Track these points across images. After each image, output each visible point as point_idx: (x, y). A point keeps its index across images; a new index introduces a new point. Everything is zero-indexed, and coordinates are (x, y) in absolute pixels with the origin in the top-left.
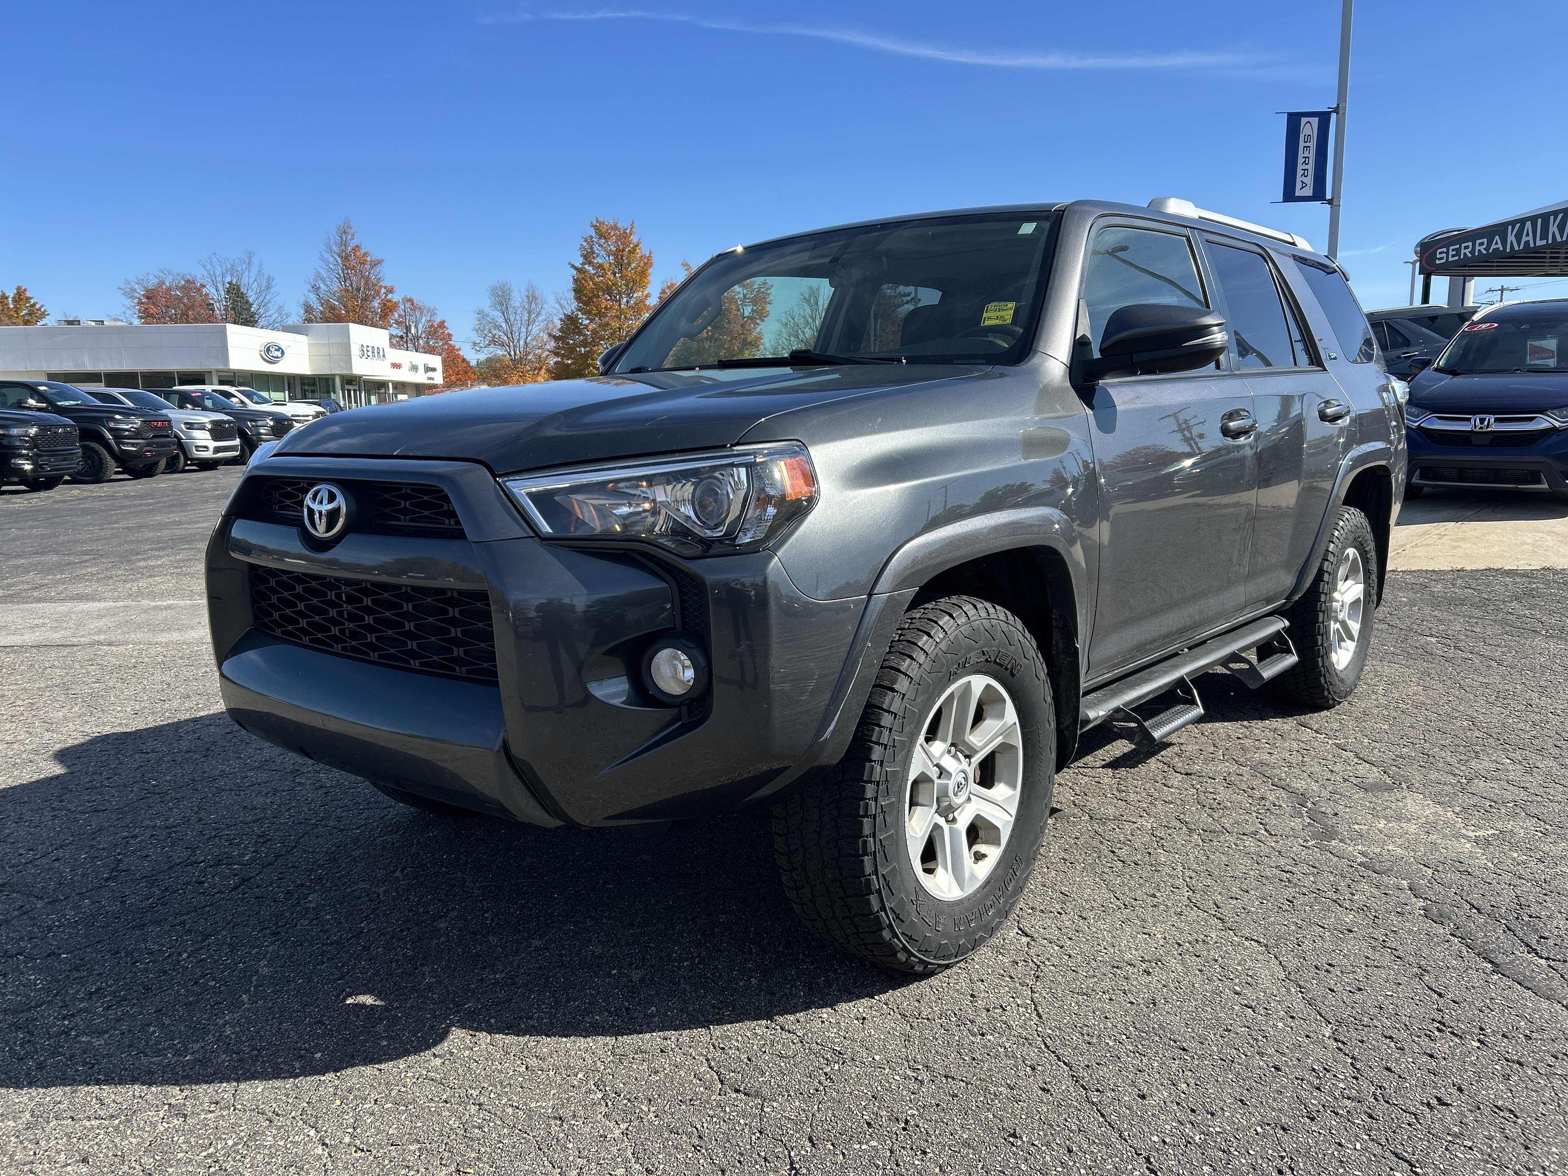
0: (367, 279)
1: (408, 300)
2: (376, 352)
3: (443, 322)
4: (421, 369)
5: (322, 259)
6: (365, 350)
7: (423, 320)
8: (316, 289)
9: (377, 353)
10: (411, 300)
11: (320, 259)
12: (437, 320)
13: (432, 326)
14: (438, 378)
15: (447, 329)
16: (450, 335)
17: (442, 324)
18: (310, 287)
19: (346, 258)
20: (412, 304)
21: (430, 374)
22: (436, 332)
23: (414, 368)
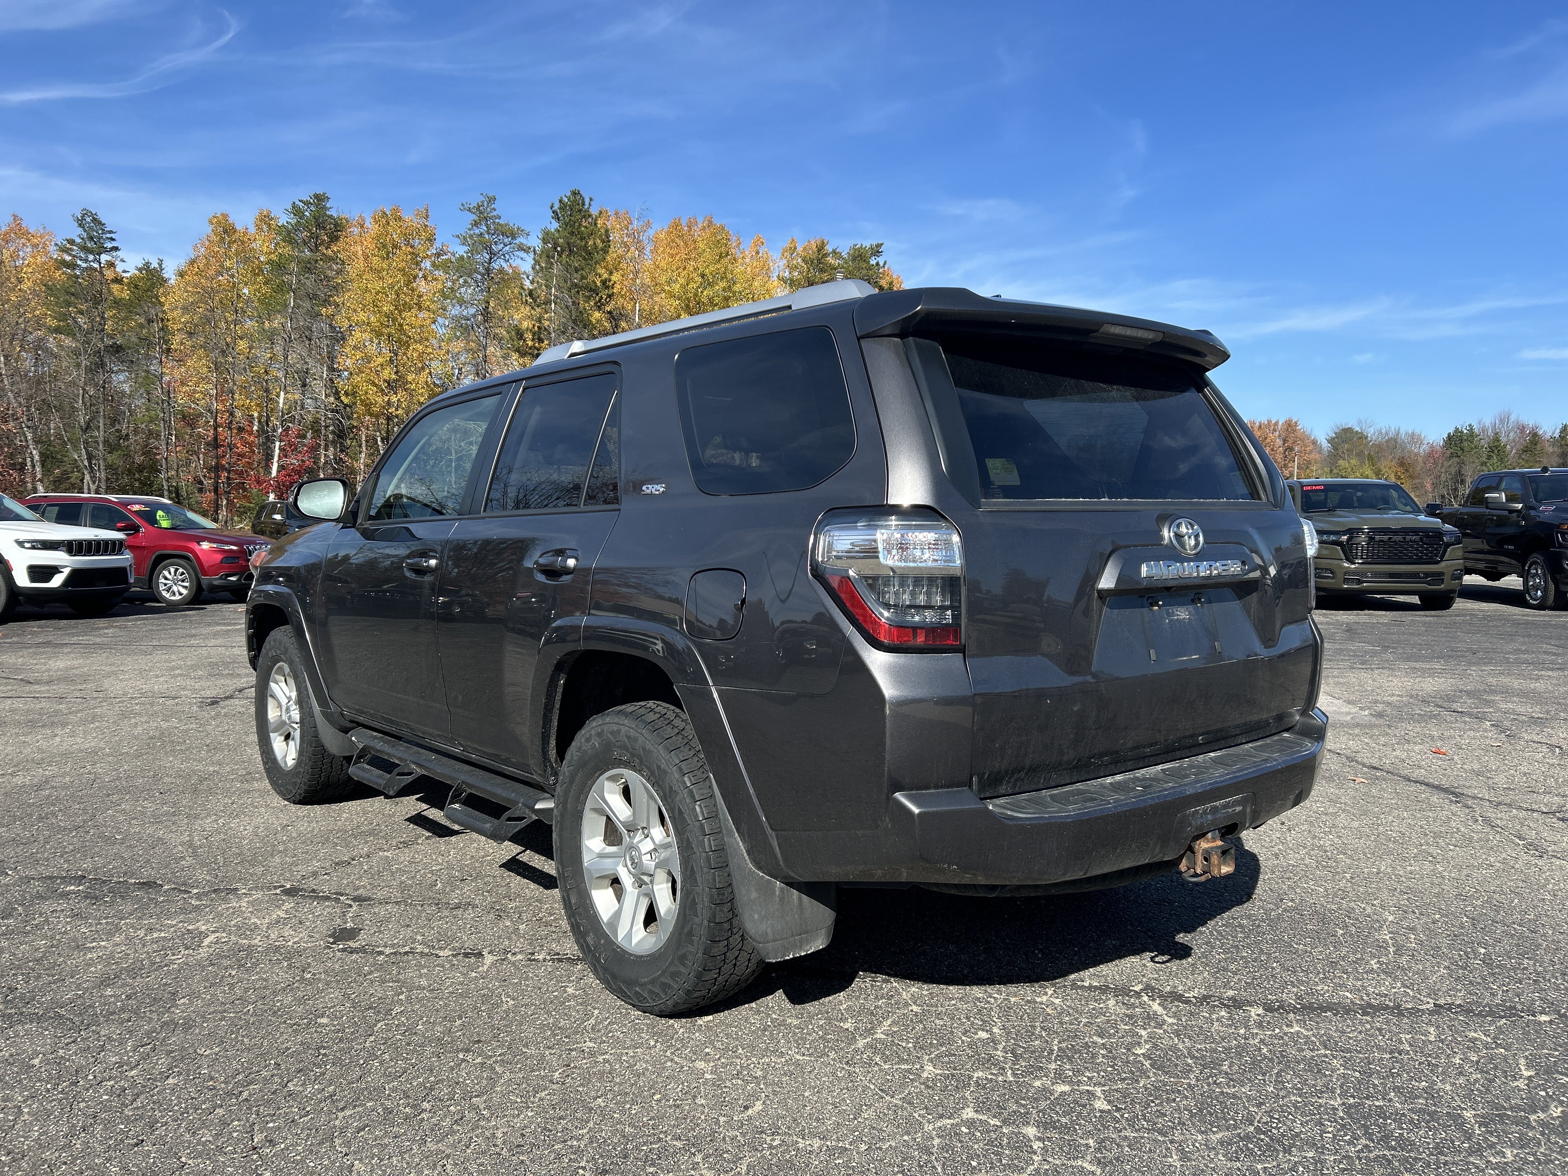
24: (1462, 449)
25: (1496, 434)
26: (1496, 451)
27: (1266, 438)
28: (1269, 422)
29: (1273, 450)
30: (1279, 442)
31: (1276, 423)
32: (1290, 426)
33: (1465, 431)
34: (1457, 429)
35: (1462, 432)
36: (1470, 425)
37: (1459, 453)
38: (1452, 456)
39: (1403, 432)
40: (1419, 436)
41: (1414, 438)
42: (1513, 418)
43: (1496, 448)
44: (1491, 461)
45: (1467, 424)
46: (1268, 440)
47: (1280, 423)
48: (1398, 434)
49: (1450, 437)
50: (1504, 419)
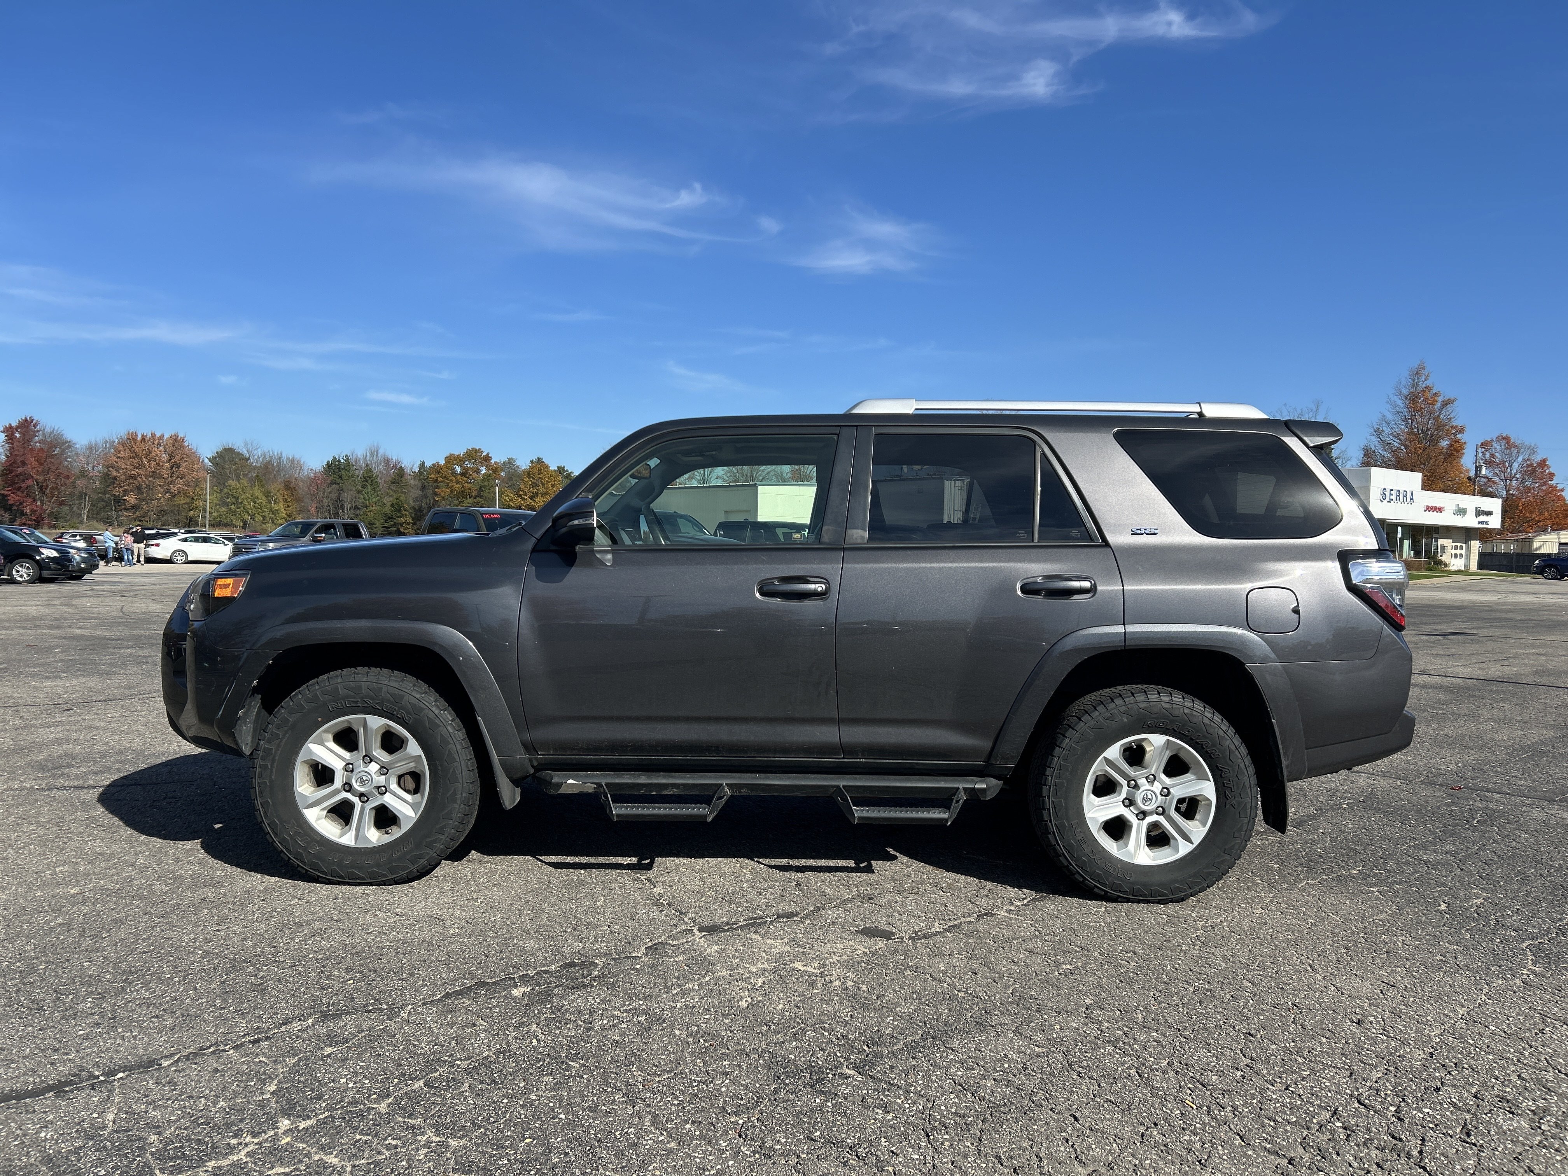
0: (1437, 418)
1: (1503, 438)
2: (1401, 496)
3: (1545, 460)
4: (1471, 513)
5: (1389, 402)
6: (1387, 493)
7: (1520, 459)
8: (1378, 432)
9: (1405, 497)
10: (1507, 439)
11: (1388, 403)
12: (1538, 458)
13: (1532, 465)
14: (1495, 522)
15: (1549, 468)
16: (1552, 475)
17: (1543, 463)
18: (1373, 431)
19: (1413, 399)
20: (1508, 443)
21: (1483, 518)
22: (1534, 470)
23: (1461, 512)
24: (341, 477)
25: (367, 465)
26: (370, 481)
27: (150, 452)
28: (153, 435)
29: (158, 464)
30: (165, 457)
31: (161, 437)
32: (177, 442)
33: (342, 461)
34: (335, 458)
35: (339, 461)
36: (346, 456)
37: (339, 481)
38: (332, 483)
39: (284, 457)
40: (299, 462)
41: (294, 463)
42: (381, 452)
43: (369, 478)
44: (366, 490)
45: (344, 454)
46: (153, 454)
47: (165, 437)
48: (280, 458)
49: (328, 465)
50: (374, 452)
